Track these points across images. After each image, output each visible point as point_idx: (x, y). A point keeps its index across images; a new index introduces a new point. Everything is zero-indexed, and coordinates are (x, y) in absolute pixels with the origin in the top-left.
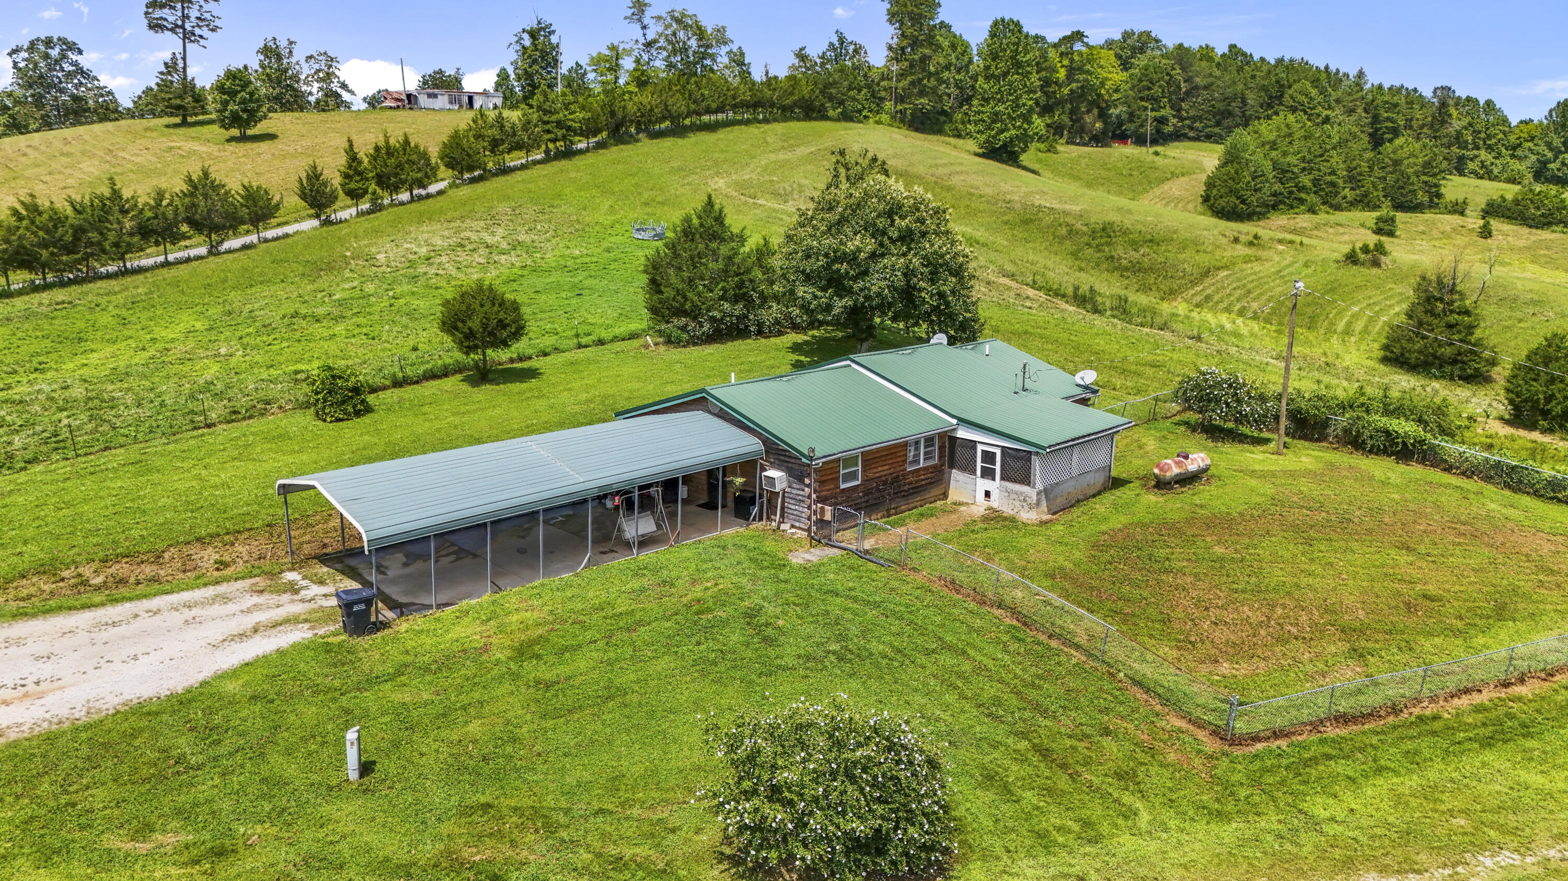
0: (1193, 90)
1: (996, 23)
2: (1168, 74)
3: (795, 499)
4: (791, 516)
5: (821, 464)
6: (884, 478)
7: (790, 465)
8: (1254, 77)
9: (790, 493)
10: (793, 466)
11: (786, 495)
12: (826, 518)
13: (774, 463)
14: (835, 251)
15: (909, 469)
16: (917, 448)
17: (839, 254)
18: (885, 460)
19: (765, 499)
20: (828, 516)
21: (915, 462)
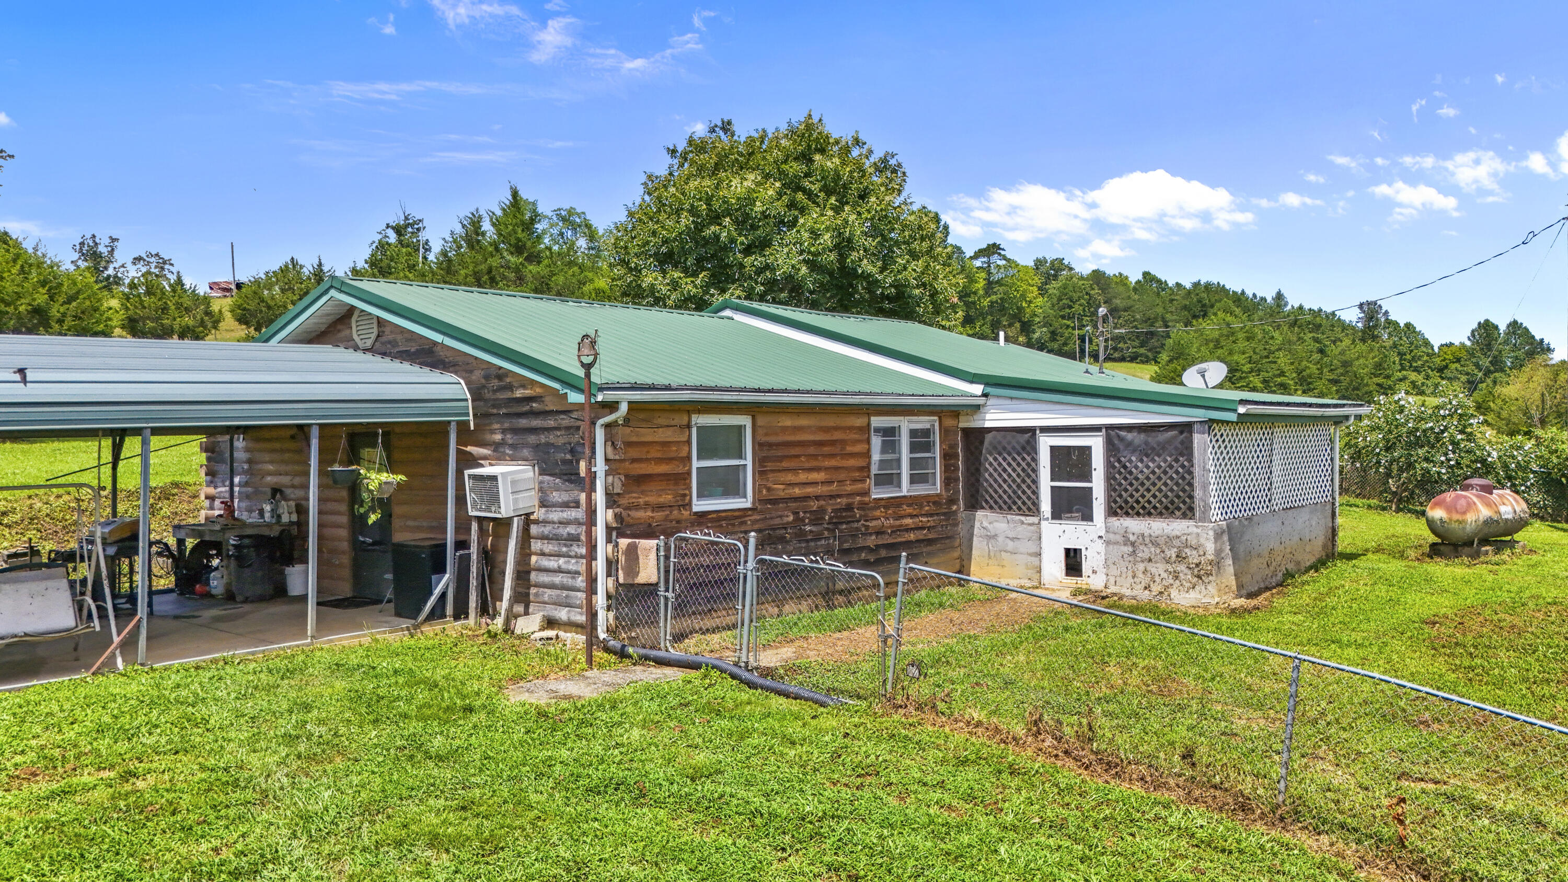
2: (1087, 294)
3: (556, 538)
4: (548, 594)
5: (624, 407)
6: (814, 505)
7: (543, 439)
8: (1172, 301)
9: (545, 522)
10: (552, 438)
11: (534, 529)
12: (642, 578)
13: (503, 443)
14: (709, 200)
15: (877, 494)
16: (890, 445)
17: (716, 205)
18: (815, 457)
19: (474, 550)
20: (648, 572)
21: (890, 479)
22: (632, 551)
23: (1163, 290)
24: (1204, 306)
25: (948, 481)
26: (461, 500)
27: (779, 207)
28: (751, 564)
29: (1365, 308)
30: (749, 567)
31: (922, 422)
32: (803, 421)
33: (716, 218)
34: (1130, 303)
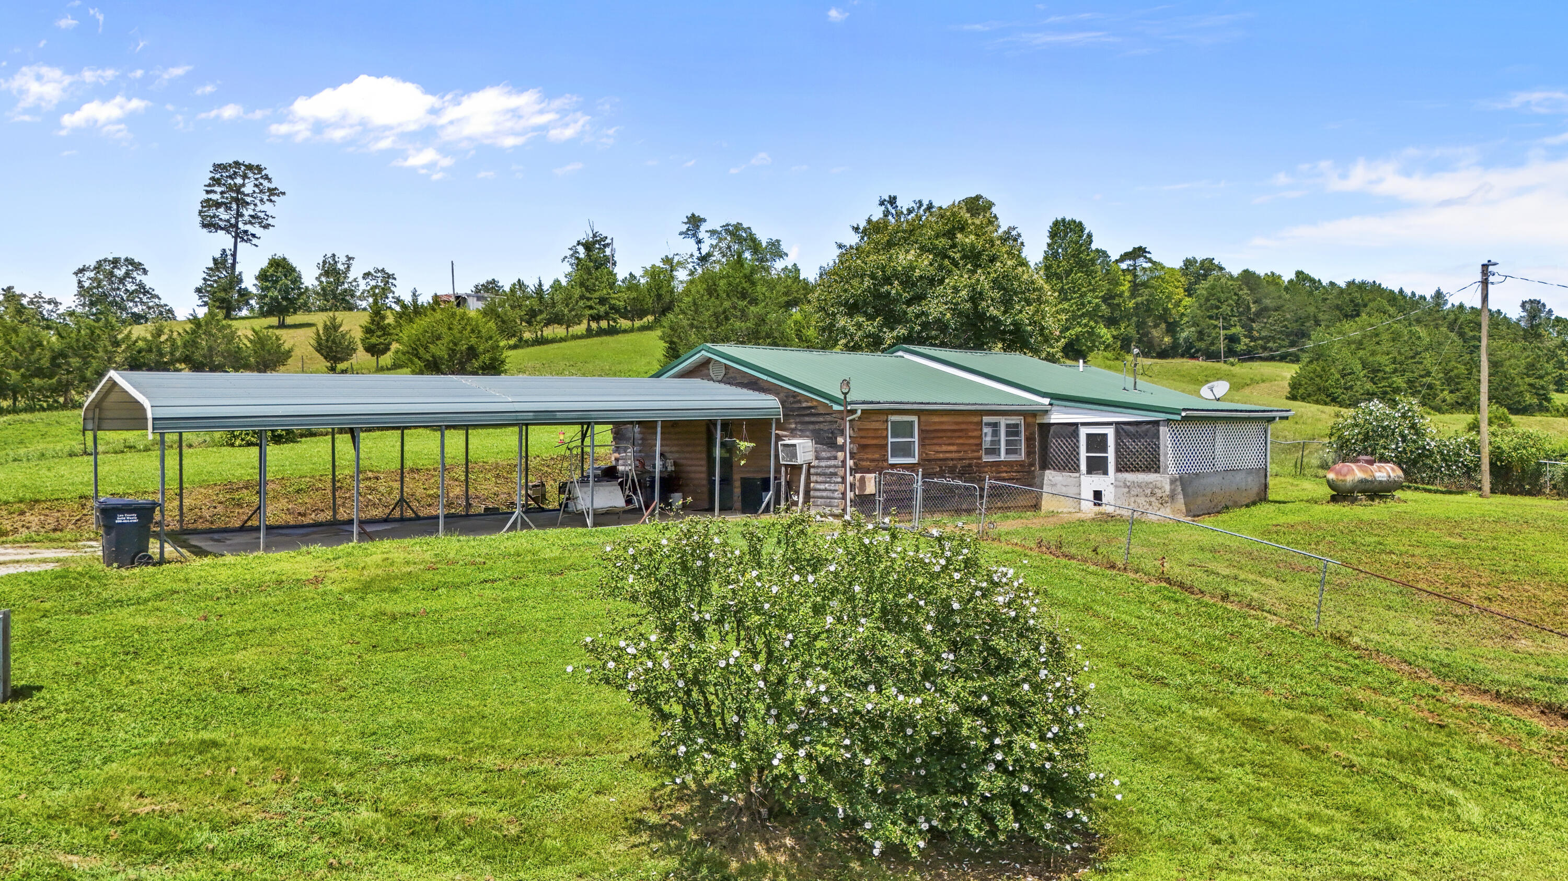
0: (1263, 311)
1: (1056, 223)
2: (1235, 294)
3: (824, 474)
4: (820, 501)
5: (859, 412)
6: (951, 463)
7: (817, 427)
8: (1325, 300)
9: (818, 467)
10: (822, 426)
11: (812, 471)
12: (868, 492)
13: (795, 429)
14: (883, 269)
15: (986, 459)
16: (996, 433)
17: (888, 273)
18: (951, 438)
19: (783, 480)
20: (870, 488)
21: (994, 451)
22: (862, 480)
23: (1317, 289)
24: (1357, 305)
25: (1029, 453)
26: (777, 456)
27: (932, 271)
28: (920, 483)
29: (1528, 306)
30: (918, 486)
31: (1013, 420)
32: (945, 419)
33: (887, 280)
34: (1281, 302)
